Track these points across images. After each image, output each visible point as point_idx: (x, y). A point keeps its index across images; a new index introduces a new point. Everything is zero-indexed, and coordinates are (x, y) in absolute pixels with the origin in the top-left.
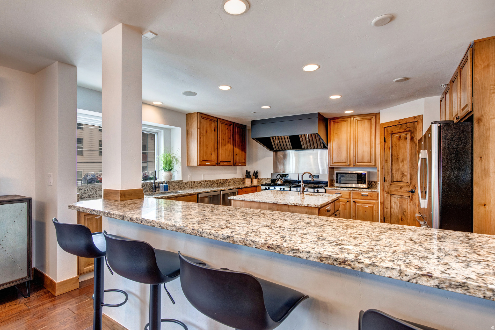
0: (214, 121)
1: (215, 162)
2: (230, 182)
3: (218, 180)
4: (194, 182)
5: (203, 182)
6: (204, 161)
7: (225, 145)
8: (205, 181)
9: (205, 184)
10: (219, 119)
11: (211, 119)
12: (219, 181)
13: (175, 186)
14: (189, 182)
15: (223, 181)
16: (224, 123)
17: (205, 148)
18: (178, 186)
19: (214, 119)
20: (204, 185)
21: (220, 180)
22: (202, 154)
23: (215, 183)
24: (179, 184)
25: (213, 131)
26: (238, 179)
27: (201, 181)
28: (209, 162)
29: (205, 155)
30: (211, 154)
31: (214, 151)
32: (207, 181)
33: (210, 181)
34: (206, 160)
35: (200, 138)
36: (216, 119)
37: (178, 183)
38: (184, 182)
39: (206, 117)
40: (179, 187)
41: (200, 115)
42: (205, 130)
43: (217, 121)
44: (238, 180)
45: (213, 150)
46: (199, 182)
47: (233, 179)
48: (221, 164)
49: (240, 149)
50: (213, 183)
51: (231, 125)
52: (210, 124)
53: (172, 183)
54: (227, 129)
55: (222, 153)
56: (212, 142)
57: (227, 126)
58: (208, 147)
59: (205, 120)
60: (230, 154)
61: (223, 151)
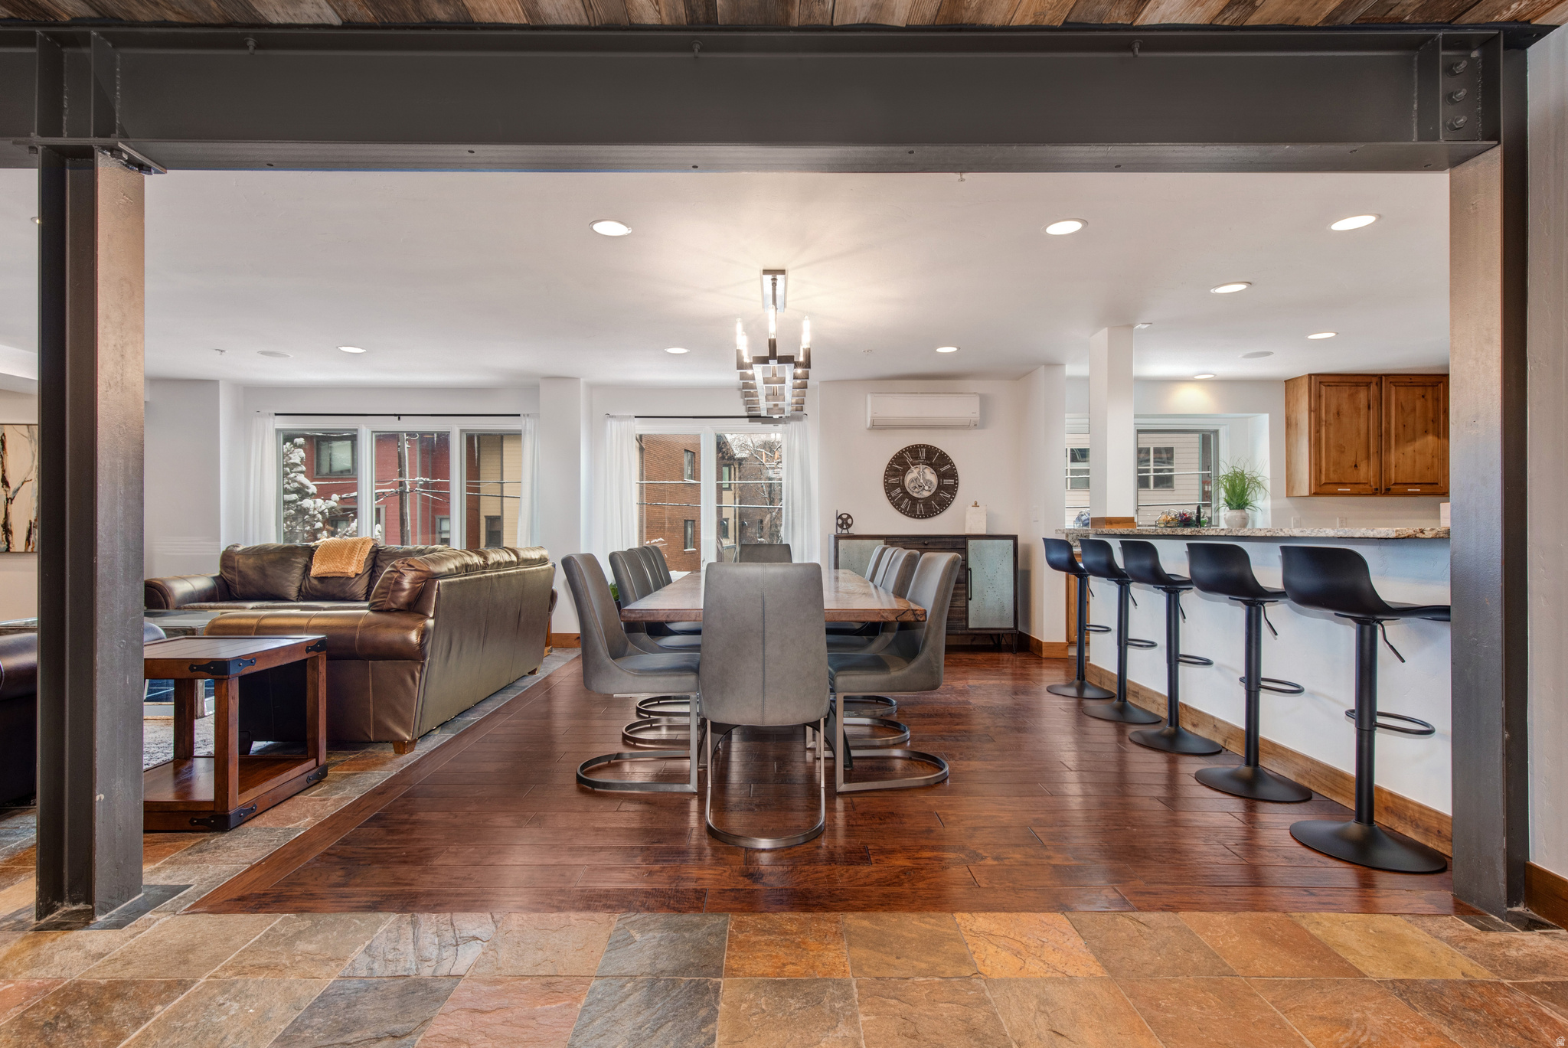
0: (1368, 385)
1: (1370, 486)
6: (1329, 483)
7: (1414, 439)
10: (1388, 375)
11: (1356, 383)
16: (1405, 382)
17: (1334, 453)
19: (1368, 379)
22: (1323, 470)
25: (1364, 411)
28: (1348, 486)
29: (1335, 471)
30: (1356, 466)
31: (1368, 458)
34: (1337, 481)
35: (1318, 431)
36: (1375, 380)
39: (1337, 379)
41: (1315, 379)
42: (1333, 410)
43: (1379, 385)
45: (1362, 454)
48: (1396, 488)
51: (1440, 383)
52: (1352, 397)
54: (1423, 396)
55: (1401, 461)
56: (1359, 438)
57: (1419, 391)
58: (1343, 449)
59: (1335, 387)
60: (1433, 462)
61: (1401, 455)
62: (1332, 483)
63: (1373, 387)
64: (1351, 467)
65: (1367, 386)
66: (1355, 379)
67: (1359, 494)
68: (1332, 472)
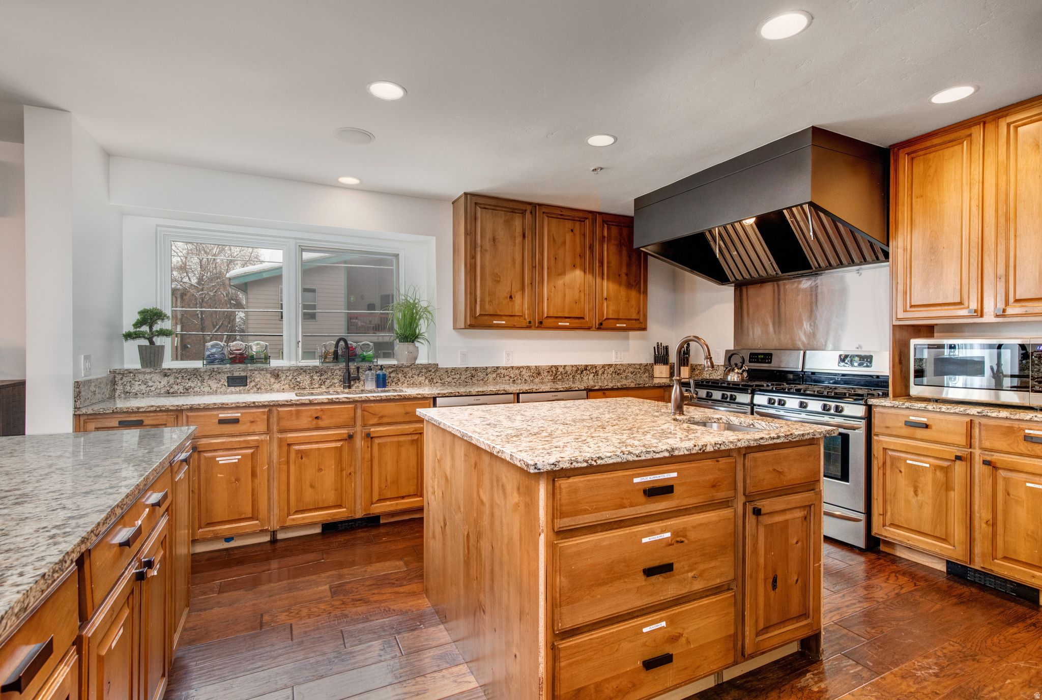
0: (523, 212)
1: (525, 319)
2: (600, 373)
3: (557, 367)
4: (476, 369)
5: (503, 371)
6: (485, 315)
7: (563, 273)
8: (512, 368)
9: (512, 376)
10: (540, 205)
11: (511, 208)
12: (561, 369)
13: (416, 377)
14: (459, 368)
15: (574, 369)
16: (557, 214)
17: (489, 283)
18: (424, 378)
19: (523, 207)
20: (507, 378)
21: (565, 366)
22: (478, 300)
23: (546, 374)
24: (426, 373)
25: (519, 239)
26: (630, 365)
27: (497, 368)
28: (504, 318)
29: (490, 302)
30: (511, 297)
31: (523, 289)
32: (518, 368)
33: (528, 368)
34: (492, 313)
35: (474, 257)
36: (529, 208)
37: (424, 370)
38: (442, 368)
39: (493, 202)
40: (427, 381)
41: (471, 199)
42: (489, 236)
43: (533, 213)
44: (631, 370)
45: (516, 285)
46: (489, 370)
47: (610, 366)
48: (547, 322)
49: (620, 284)
50: (539, 374)
51: (587, 218)
52: (508, 222)
53: (406, 370)
54: (572, 231)
55: (552, 294)
56: (515, 268)
57: (568, 224)
58: (498, 279)
59: (490, 211)
60: (580, 297)
61: (553, 288)
62: (487, 315)
63: (528, 215)
64: (507, 298)
65: (522, 213)
66: (511, 205)
67: (514, 327)
68: (487, 303)
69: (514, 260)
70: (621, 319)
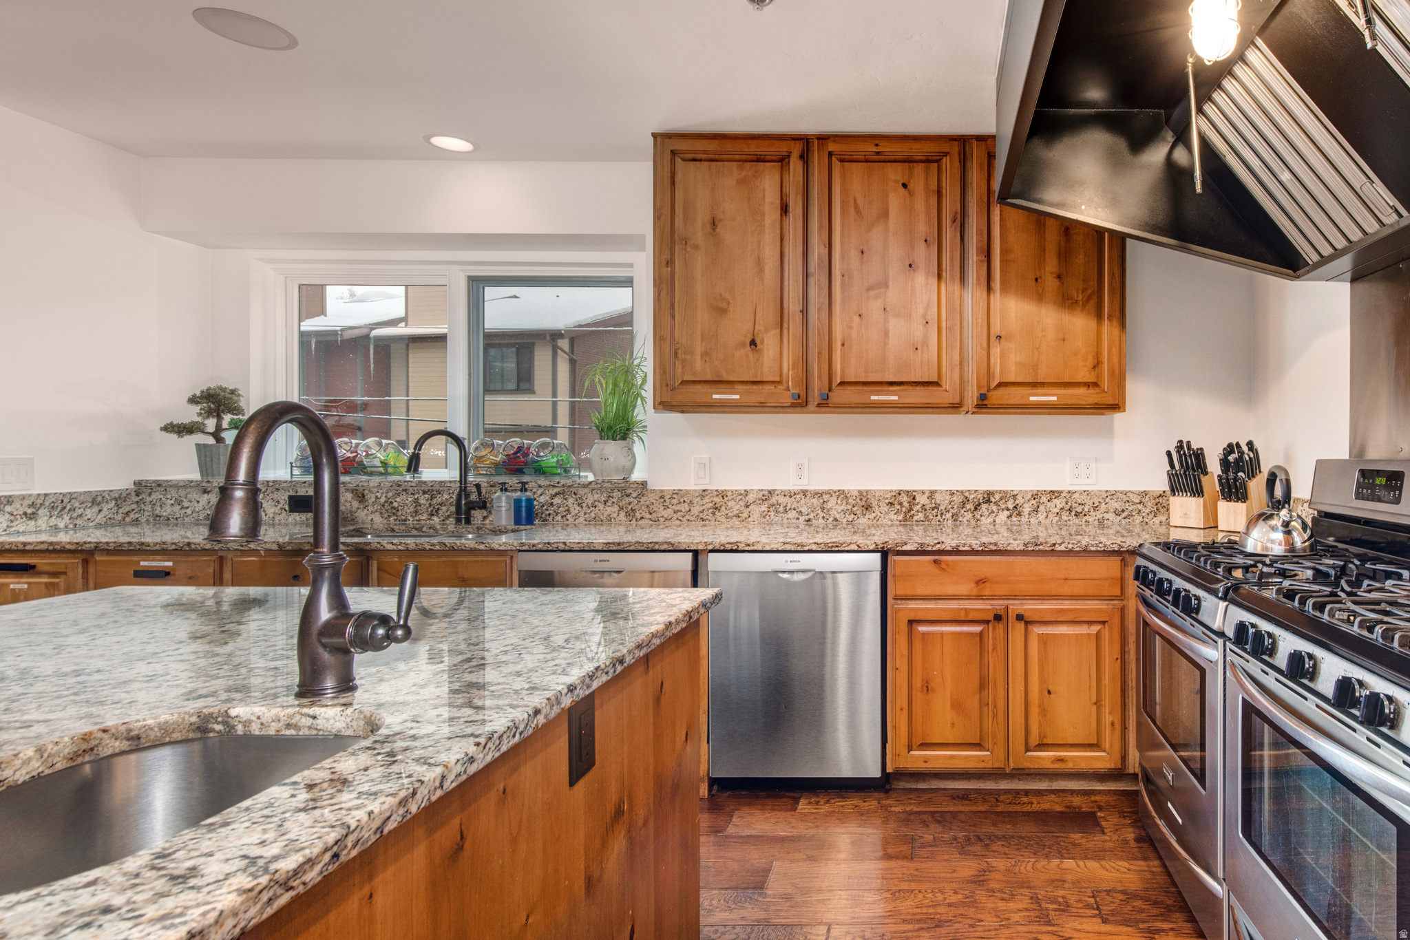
0: (783, 160)
1: (788, 389)
2: (1027, 509)
3: (912, 496)
4: (723, 494)
5: (782, 500)
6: (692, 382)
7: (881, 284)
8: (804, 493)
9: (804, 510)
10: (823, 138)
11: (754, 155)
12: (922, 500)
13: (601, 506)
14: (687, 492)
15: (957, 499)
16: (864, 153)
17: (701, 314)
18: (616, 508)
19: (782, 148)
20: (792, 514)
21: (933, 493)
23: (885, 508)
24: (620, 499)
25: (772, 218)
26: (1112, 494)
27: (770, 492)
28: (739, 387)
29: (705, 354)
30: (753, 343)
31: (782, 324)
32: (819, 494)
33: (842, 494)
34: (709, 377)
36: (796, 149)
37: (616, 494)
38: (653, 491)
39: (712, 146)
40: (623, 514)
42: (699, 217)
43: (805, 158)
44: (1114, 505)
45: (767, 315)
46: (751, 498)
47: (1054, 494)
48: (839, 396)
49: (1040, 298)
50: (868, 508)
51: (946, 154)
52: (745, 184)
53: (581, 492)
54: (904, 185)
55: (854, 333)
56: (762, 279)
57: (895, 173)
58: (724, 305)
59: (706, 163)
60: (926, 336)
61: (856, 319)
62: (700, 382)
63: (795, 165)
64: (742, 345)
65: (781, 161)
66: (754, 148)
67: (761, 407)
68: (698, 358)
69: (760, 264)
70: (1043, 384)
